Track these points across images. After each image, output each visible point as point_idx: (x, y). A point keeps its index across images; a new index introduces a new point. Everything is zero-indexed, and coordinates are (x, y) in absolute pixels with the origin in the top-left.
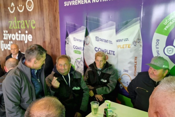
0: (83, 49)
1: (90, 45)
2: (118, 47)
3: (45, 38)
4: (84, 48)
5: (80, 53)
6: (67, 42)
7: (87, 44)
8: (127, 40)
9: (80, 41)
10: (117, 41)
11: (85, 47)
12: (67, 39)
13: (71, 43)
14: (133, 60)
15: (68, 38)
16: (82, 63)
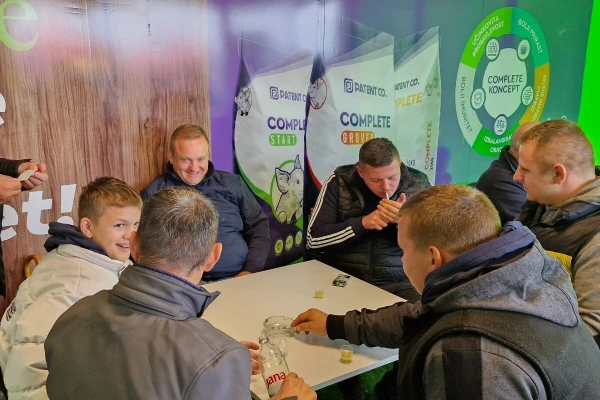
2: (398, 103)
5: (293, 142)
6: (243, 106)
7: (317, 107)
8: (415, 82)
10: (397, 88)
11: (309, 119)
13: (259, 111)
14: (424, 132)
16: (299, 175)
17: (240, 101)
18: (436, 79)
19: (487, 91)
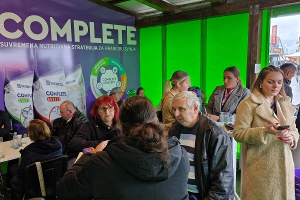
0: (31, 96)
1: (40, 90)
2: (68, 88)
5: (28, 101)
6: (7, 91)
7: (36, 90)
8: (74, 81)
9: (28, 87)
10: (67, 83)
11: (34, 94)
13: (13, 91)
14: (80, 97)
16: (32, 112)
17: (6, 89)
18: (82, 80)
19: (103, 83)
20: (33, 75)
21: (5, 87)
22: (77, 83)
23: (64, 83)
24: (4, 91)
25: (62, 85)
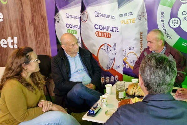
0: (79, 28)
1: (88, 22)
2: (122, 22)
3: (24, 15)
4: (80, 26)
6: (57, 20)
8: (131, 14)
10: (120, 16)
12: (56, 16)
13: (62, 21)
14: (138, 36)
15: (57, 14)
17: (56, 18)
18: (143, 13)
20: (80, 4)
21: (55, 16)
22: (135, 16)
23: (117, 16)
24: (55, 20)
25: (113, 18)
